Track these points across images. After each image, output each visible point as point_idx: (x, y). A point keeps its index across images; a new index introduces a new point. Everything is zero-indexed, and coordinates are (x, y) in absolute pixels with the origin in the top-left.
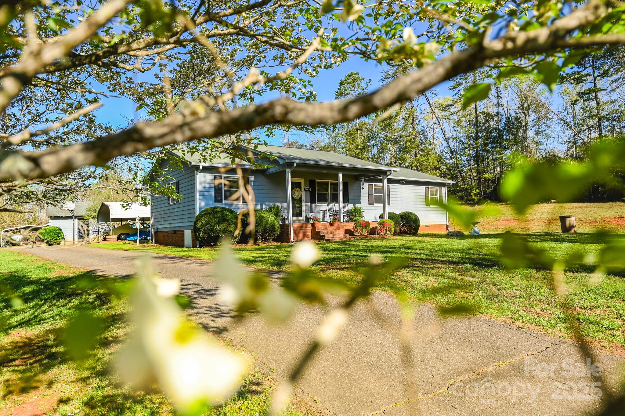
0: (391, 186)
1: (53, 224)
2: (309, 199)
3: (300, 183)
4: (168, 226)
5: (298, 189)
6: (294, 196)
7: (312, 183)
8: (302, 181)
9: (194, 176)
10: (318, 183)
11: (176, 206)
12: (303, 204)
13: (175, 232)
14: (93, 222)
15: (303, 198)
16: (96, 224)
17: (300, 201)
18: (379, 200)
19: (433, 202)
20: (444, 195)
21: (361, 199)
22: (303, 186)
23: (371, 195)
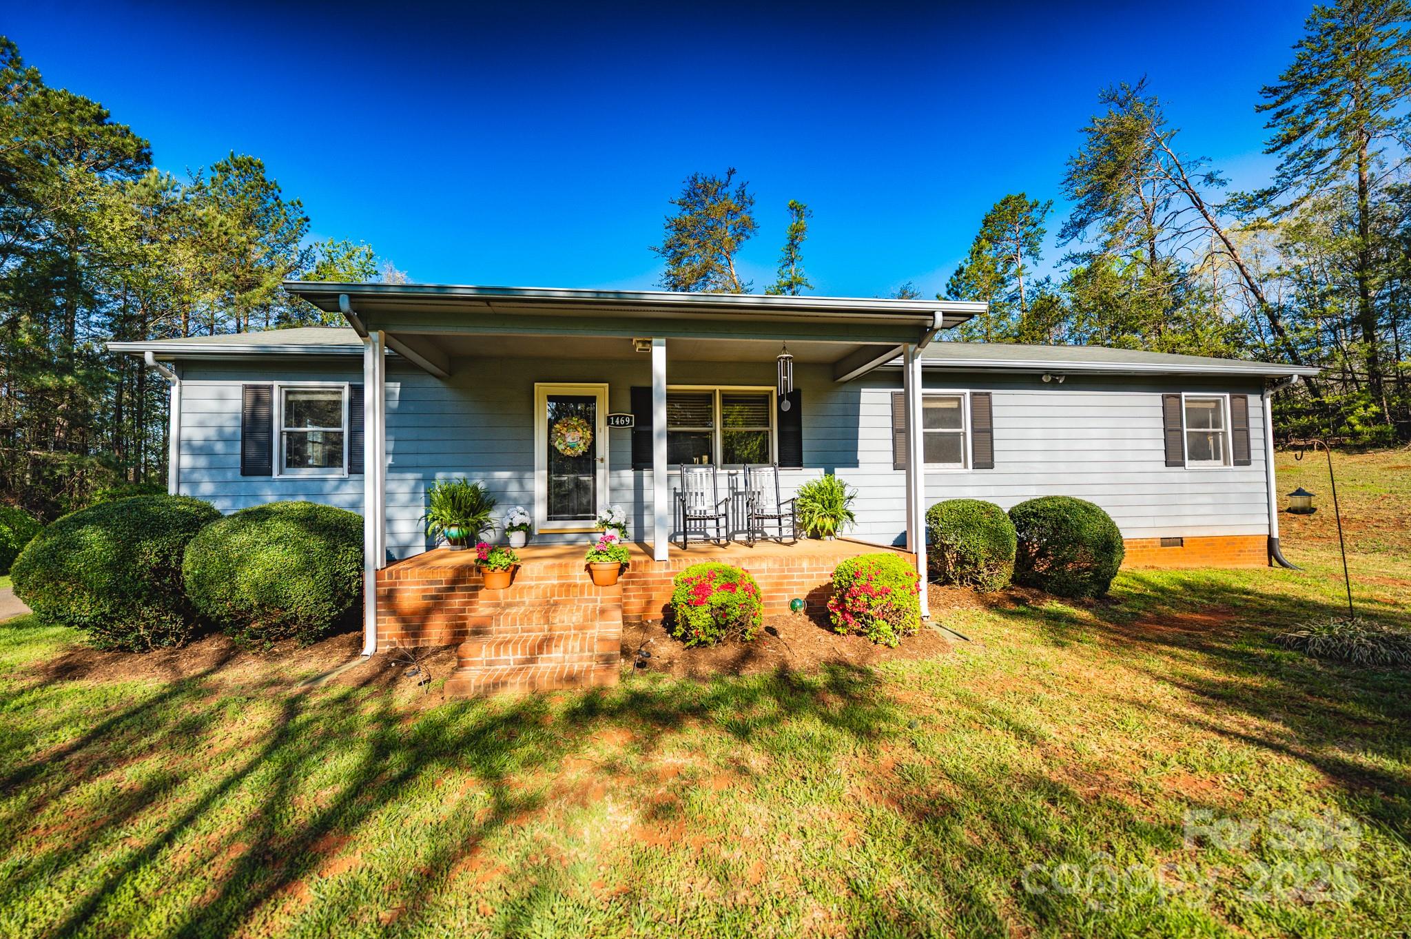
0: (1003, 400)
2: (627, 459)
3: (591, 400)
5: (580, 421)
6: (562, 446)
7: (639, 399)
8: (601, 391)
10: (674, 396)
12: (602, 472)
15: (603, 452)
17: (587, 462)
18: (942, 450)
19: (1201, 452)
20: (1255, 424)
21: (862, 445)
22: (602, 410)
23: (901, 431)
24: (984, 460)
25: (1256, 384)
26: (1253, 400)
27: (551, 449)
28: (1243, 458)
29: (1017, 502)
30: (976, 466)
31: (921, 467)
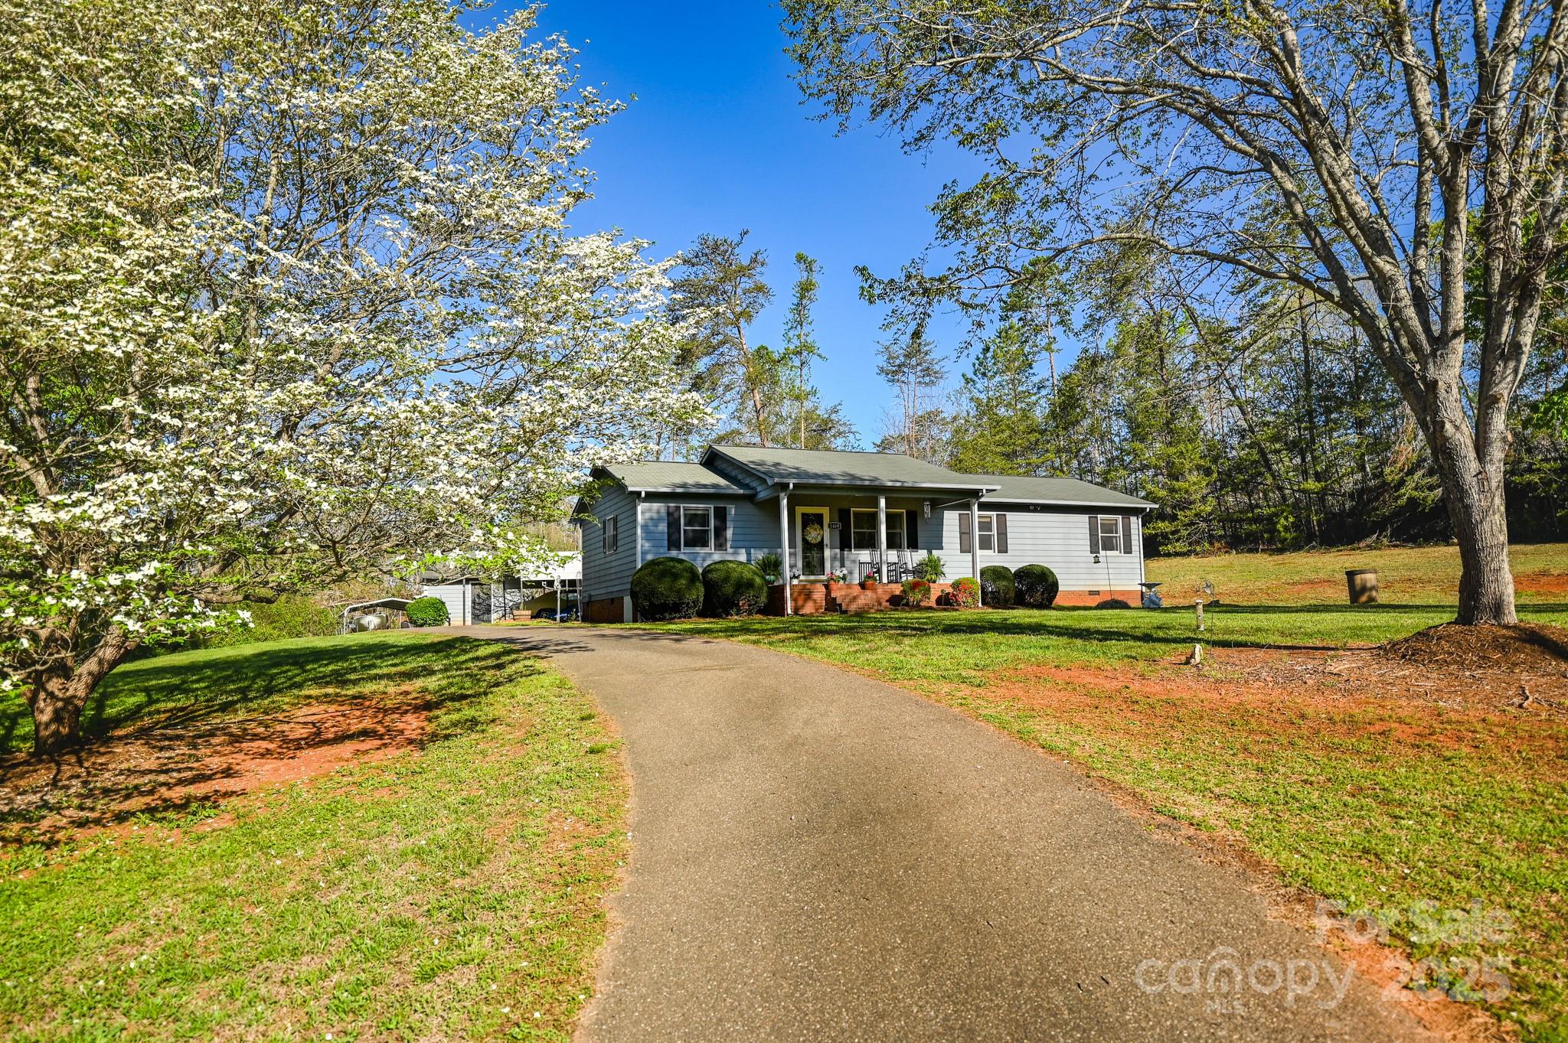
0: (1011, 517)
1: (430, 592)
2: (838, 544)
3: (821, 516)
4: (603, 591)
5: (816, 526)
6: (809, 538)
7: (843, 515)
8: (825, 511)
9: (635, 508)
10: (856, 514)
11: (613, 558)
12: (827, 553)
13: (612, 600)
14: (496, 589)
15: (827, 541)
16: (501, 592)
17: (820, 546)
18: (985, 544)
19: (1109, 545)
20: (1134, 532)
21: (944, 540)
22: (826, 520)
23: (965, 534)
24: (1003, 549)
25: (1135, 511)
26: (1133, 519)
27: (804, 540)
28: (1128, 550)
29: (1021, 565)
30: (1000, 551)
31: (979, 552)
